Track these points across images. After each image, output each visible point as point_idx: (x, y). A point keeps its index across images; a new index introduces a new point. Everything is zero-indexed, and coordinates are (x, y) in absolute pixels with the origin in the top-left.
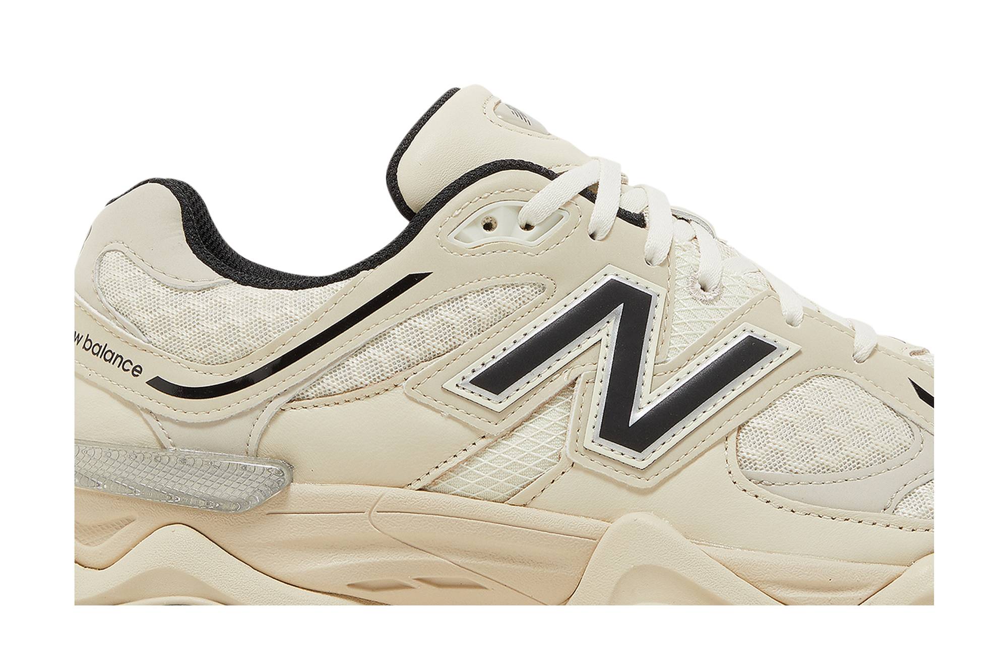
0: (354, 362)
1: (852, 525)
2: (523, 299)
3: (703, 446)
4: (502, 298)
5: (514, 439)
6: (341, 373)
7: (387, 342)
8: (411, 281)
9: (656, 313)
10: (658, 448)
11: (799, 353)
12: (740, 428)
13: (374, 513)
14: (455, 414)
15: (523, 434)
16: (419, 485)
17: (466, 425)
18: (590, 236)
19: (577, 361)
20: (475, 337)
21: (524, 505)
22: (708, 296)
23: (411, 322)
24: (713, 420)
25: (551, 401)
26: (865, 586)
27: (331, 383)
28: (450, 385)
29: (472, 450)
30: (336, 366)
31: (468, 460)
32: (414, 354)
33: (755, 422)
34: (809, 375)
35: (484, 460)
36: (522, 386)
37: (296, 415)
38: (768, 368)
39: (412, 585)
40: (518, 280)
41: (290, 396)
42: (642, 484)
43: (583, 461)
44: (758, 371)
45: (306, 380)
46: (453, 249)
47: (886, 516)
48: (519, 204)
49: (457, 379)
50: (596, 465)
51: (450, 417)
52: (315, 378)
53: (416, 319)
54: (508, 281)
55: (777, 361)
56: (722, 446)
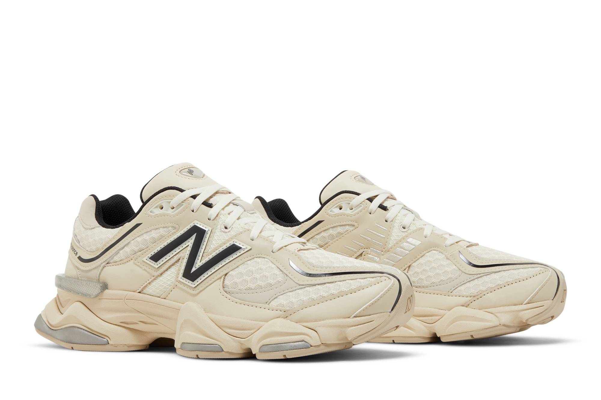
0: (121, 252)
1: (254, 308)
2: (169, 232)
3: (213, 280)
4: (162, 231)
5: (162, 277)
6: (119, 255)
7: (130, 245)
8: (138, 225)
9: (207, 236)
10: (199, 280)
11: (250, 249)
12: (226, 275)
13: (125, 300)
14: (146, 268)
15: (165, 275)
16: (138, 291)
17: (148, 272)
18: (192, 211)
19: (181, 252)
20: (154, 244)
21: (165, 299)
22: (226, 230)
23: (136, 239)
24: (217, 272)
25: (173, 265)
26: (253, 329)
27: (116, 258)
28: (144, 259)
29: (150, 280)
30: (117, 253)
31: (149, 283)
32: (136, 249)
33: (231, 273)
34: (253, 257)
35: (153, 284)
36: (164, 260)
37: (108, 269)
38: (239, 254)
39: (138, 323)
40: (167, 225)
41: (106, 262)
42: (194, 292)
43: (179, 285)
44: (234, 256)
45: (110, 257)
46: (149, 216)
47: (266, 305)
48: (170, 200)
49: (147, 257)
50: (181, 286)
51: (145, 270)
52: (112, 257)
53: (137, 238)
54: (164, 226)
55: (243, 252)
56: (219, 280)
